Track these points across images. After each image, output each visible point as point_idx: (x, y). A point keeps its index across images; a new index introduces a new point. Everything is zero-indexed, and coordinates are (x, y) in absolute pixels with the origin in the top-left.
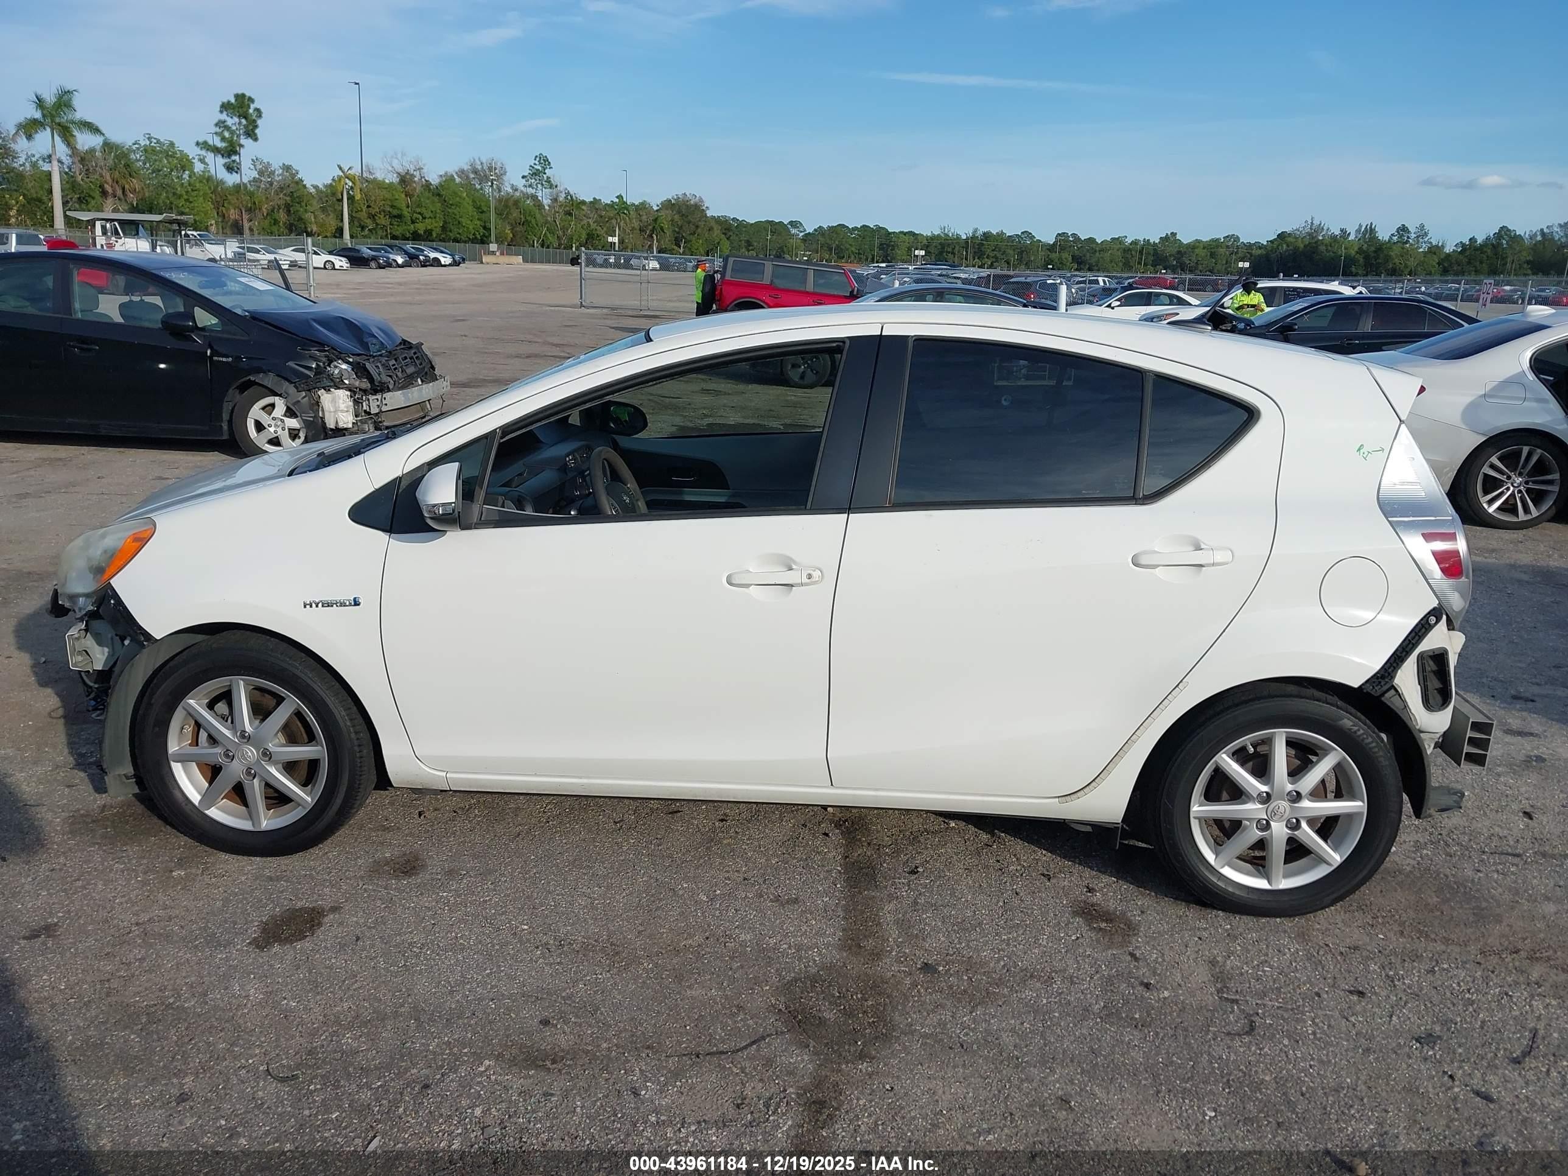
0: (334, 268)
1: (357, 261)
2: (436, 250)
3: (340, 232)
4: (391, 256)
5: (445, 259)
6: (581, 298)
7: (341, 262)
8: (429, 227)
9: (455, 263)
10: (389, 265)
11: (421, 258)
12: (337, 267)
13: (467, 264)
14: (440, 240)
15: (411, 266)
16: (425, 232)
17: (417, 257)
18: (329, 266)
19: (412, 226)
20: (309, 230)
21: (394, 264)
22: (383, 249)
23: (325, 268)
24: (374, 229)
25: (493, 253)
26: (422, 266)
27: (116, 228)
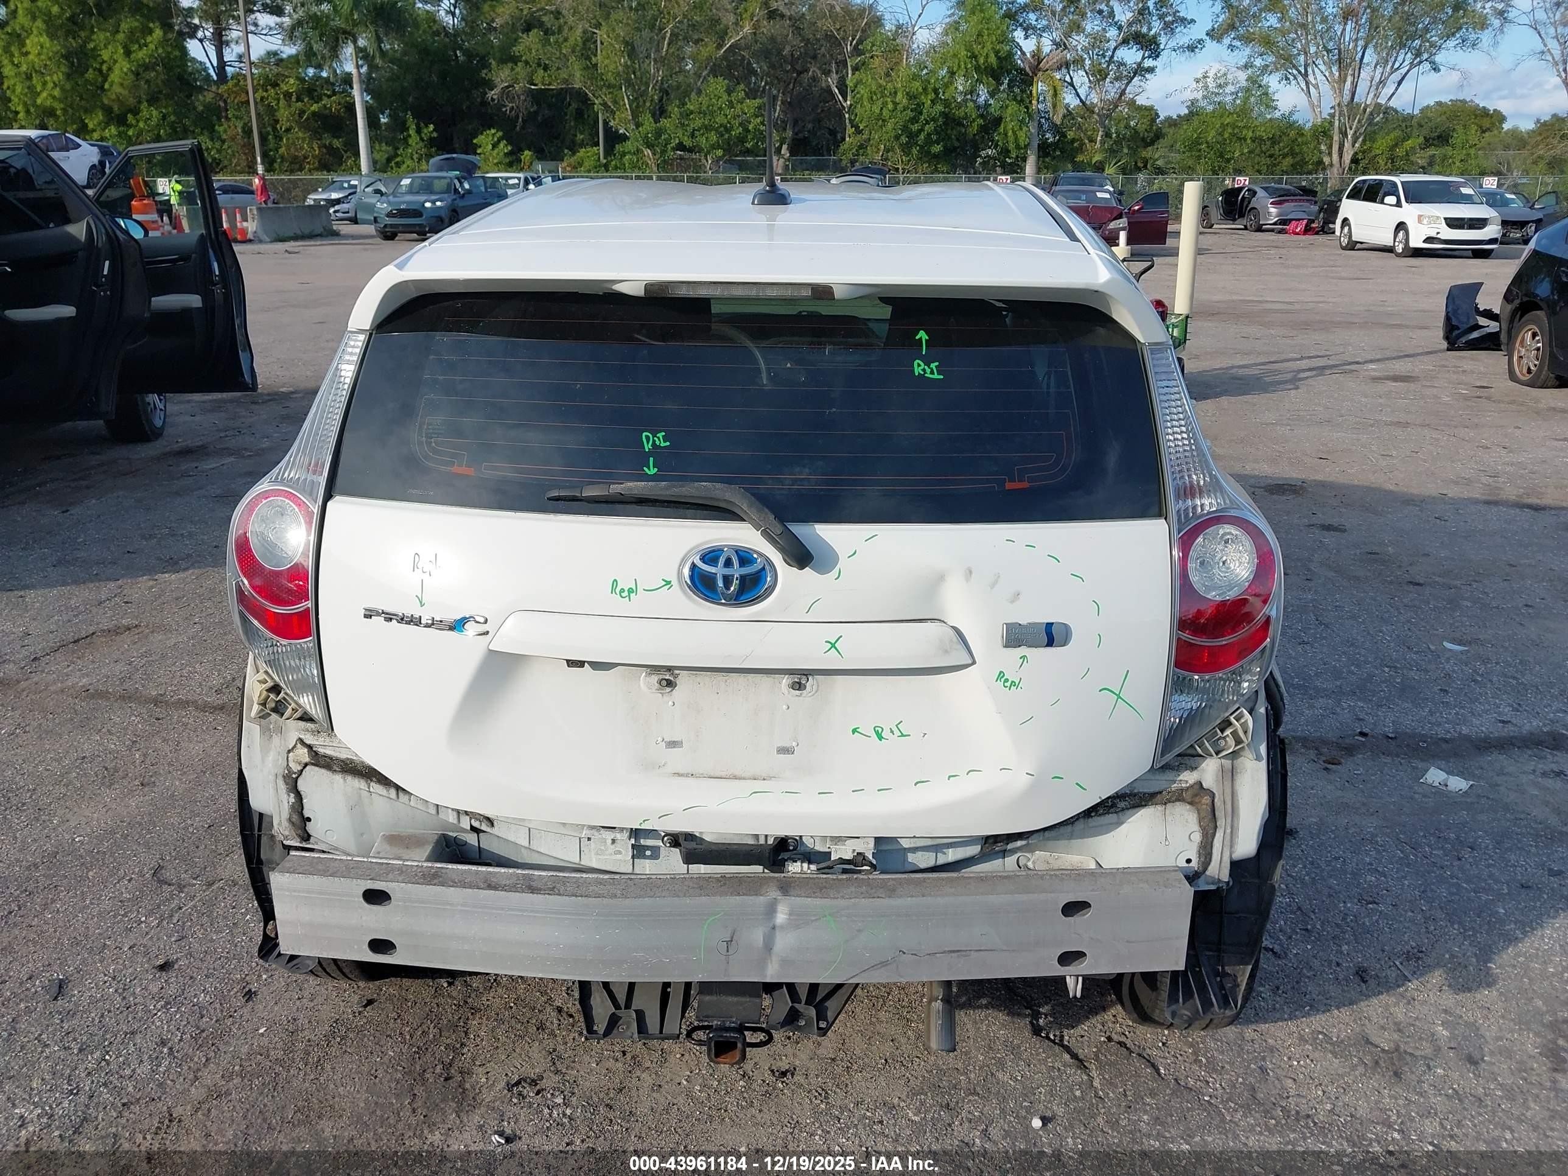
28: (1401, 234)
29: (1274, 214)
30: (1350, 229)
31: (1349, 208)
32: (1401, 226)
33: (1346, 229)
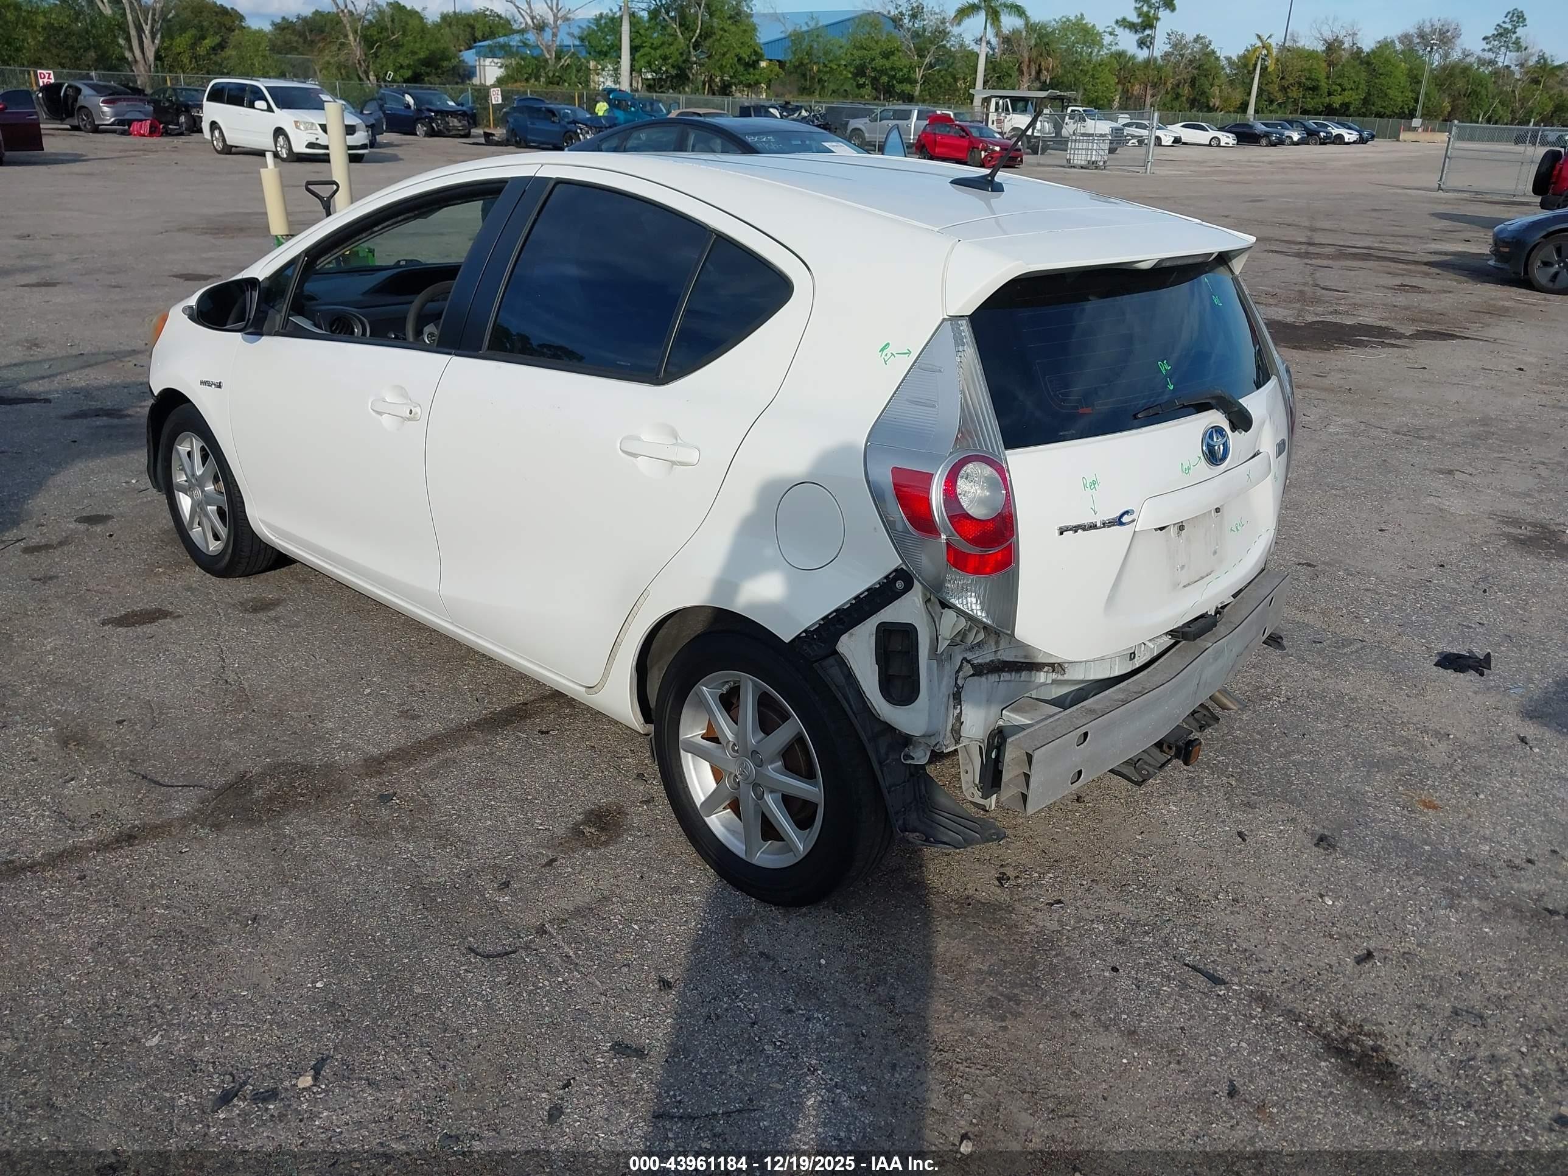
0: (1219, 146)
1: (1246, 137)
2: (1344, 126)
3: (1244, 107)
4: (1287, 133)
5: (1350, 136)
6: (1441, 180)
7: (1228, 139)
8: (1347, 100)
9: (1362, 141)
10: (1281, 142)
11: (1322, 134)
12: (1222, 144)
13: (1377, 142)
14: (1359, 115)
15: (1308, 144)
16: (1342, 105)
17: (1317, 133)
18: (1214, 143)
19: (1327, 99)
20: (1211, 105)
21: (1288, 141)
22: (1280, 125)
23: (1210, 145)
24: (1284, 103)
25: (1415, 129)
26: (1321, 144)
27: (1007, 106)
28: (281, 139)
29: (109, 114)
30: (221, 132)
31: (212, 111)
32: (279, 132)
33: (217, 133)
